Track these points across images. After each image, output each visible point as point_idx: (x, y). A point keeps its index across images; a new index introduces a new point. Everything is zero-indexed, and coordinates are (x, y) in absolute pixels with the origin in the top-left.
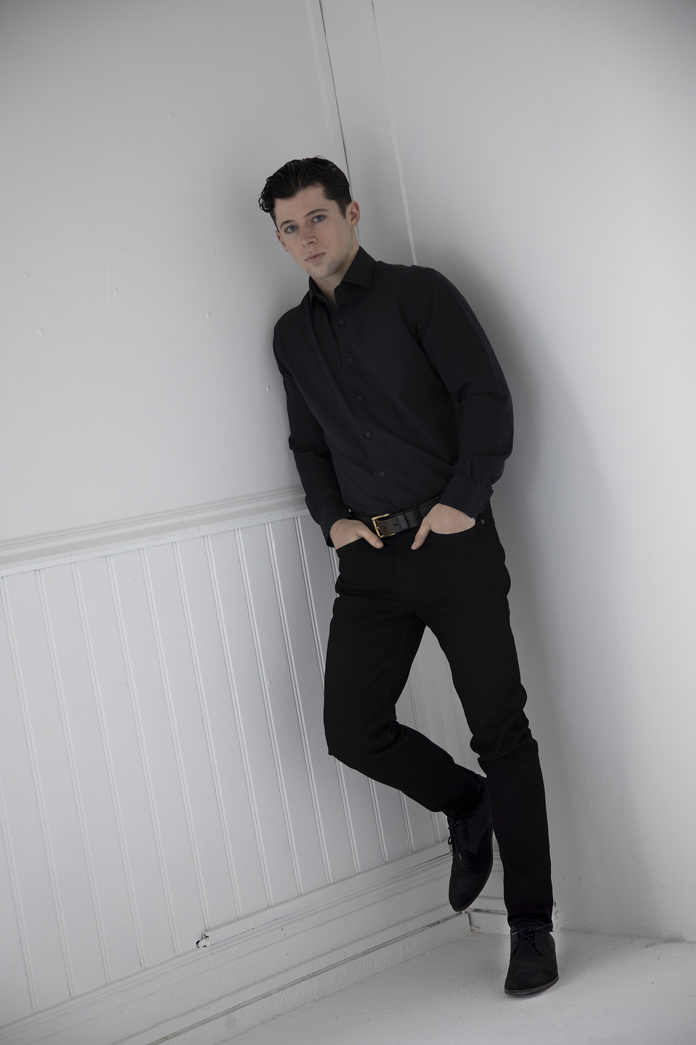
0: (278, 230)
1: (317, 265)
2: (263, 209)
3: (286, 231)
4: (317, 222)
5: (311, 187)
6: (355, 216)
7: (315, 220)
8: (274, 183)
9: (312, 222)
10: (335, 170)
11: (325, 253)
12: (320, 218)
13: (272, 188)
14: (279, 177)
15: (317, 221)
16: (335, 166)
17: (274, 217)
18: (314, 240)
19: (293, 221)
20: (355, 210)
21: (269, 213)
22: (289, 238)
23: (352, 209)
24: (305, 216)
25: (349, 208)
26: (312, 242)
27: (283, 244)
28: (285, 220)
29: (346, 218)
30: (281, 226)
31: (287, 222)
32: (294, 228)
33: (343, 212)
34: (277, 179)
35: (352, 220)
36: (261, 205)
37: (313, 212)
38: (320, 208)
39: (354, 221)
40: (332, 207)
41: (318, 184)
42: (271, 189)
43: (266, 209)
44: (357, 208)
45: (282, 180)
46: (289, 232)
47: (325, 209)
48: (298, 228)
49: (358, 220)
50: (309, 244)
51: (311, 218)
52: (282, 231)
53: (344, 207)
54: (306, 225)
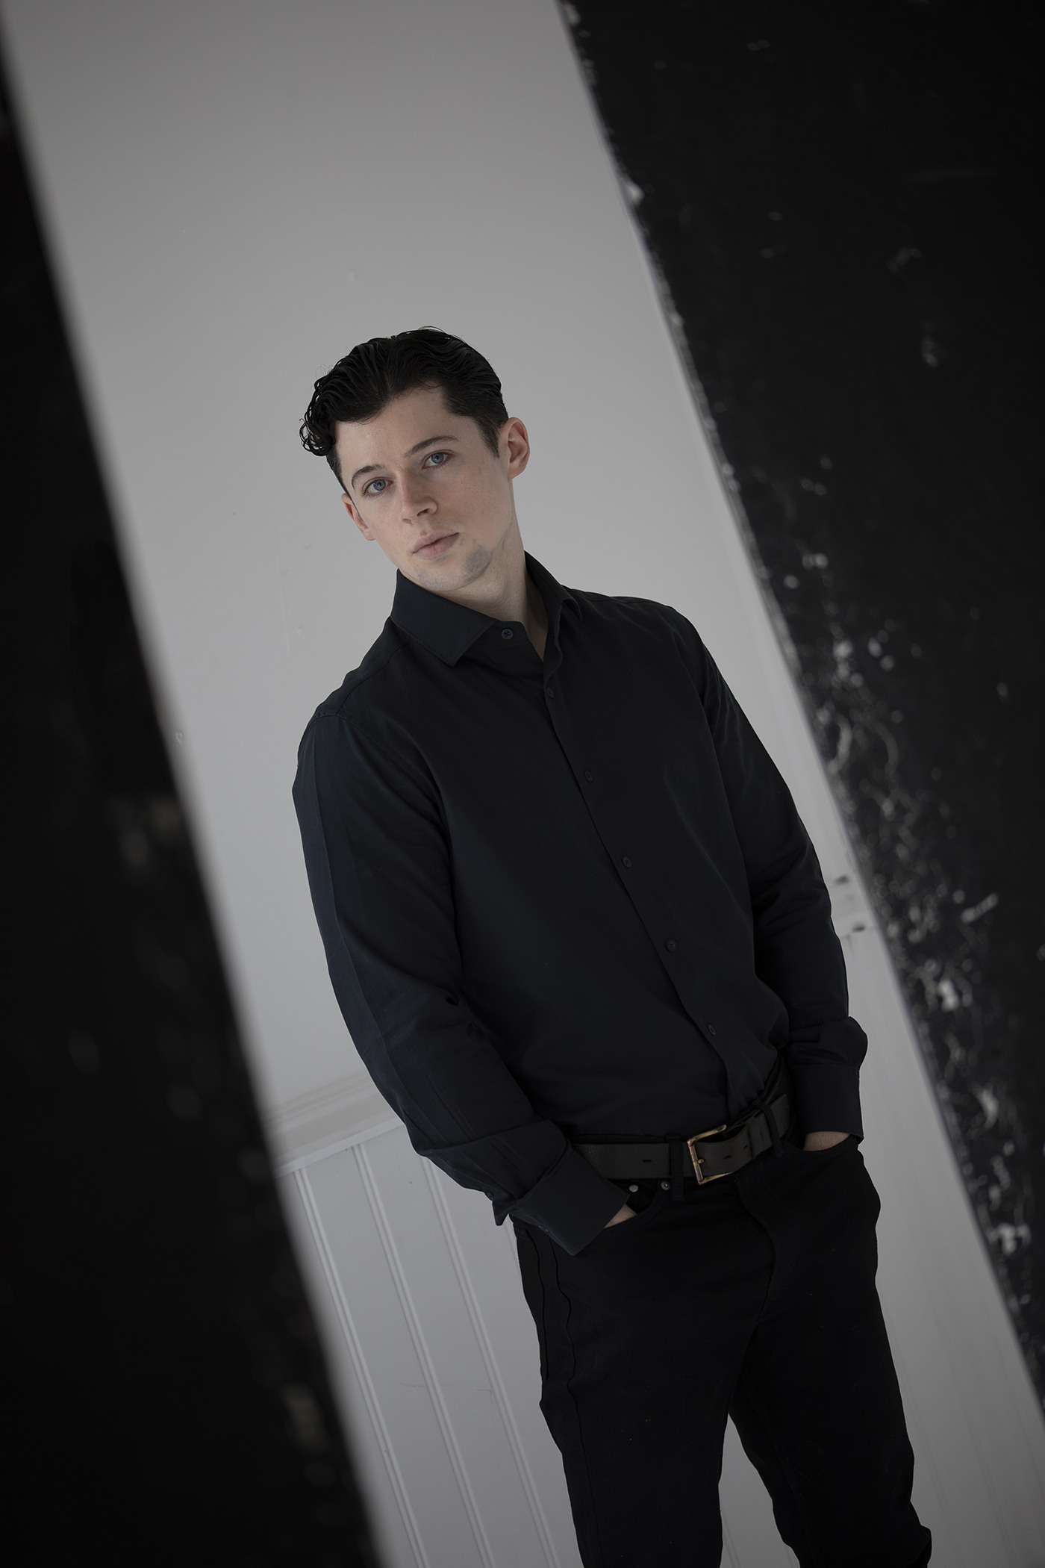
0: (348, 494)
1: (440, 561)
2: (312, 449)
3: (365, 492)
4: (435, 467)
5: (416, 390)
6: (520, 453)
7: (431, 463)
8: (332, 388)
9: (424, 467)
10: (466, 352)
11: (457, 534)
12: (441, 457)
13: (327, 401)
14: (343, 376)
15: (434, 464)
16: (466, 345)
17: (335, 465)
18: (432, 507)
19: (378, 466)
20: (517, 439)
21: (324, 457)
22: (367, 507)
23: (510, 436)
24: (406, 455)
25: (505, 435)
26: (425, 511)
27: (360, 520)
28: (361, 467)
29: (498, 456)
30: (353, 481)
31: (367, 470)
32: (382, 484)
33: (492, 443)
34: (339, 380)
35: (512, 460)
36: (307, 441)
37: (424, 444)
38: (440, 435)
39: (517, 462)
40: (467, 432)
41: (429, 383)
42: (325, 404)
43: (318, 448)
44: (523, 434)
45: (348, 381)
46: (373, 495)
47: (451, 438)
48: (391, 482)
49: (525, 459)
50: (419, 515)
51: (421, 458)
52: (356, 493)
53: (493, 432)
54: (411, 474)
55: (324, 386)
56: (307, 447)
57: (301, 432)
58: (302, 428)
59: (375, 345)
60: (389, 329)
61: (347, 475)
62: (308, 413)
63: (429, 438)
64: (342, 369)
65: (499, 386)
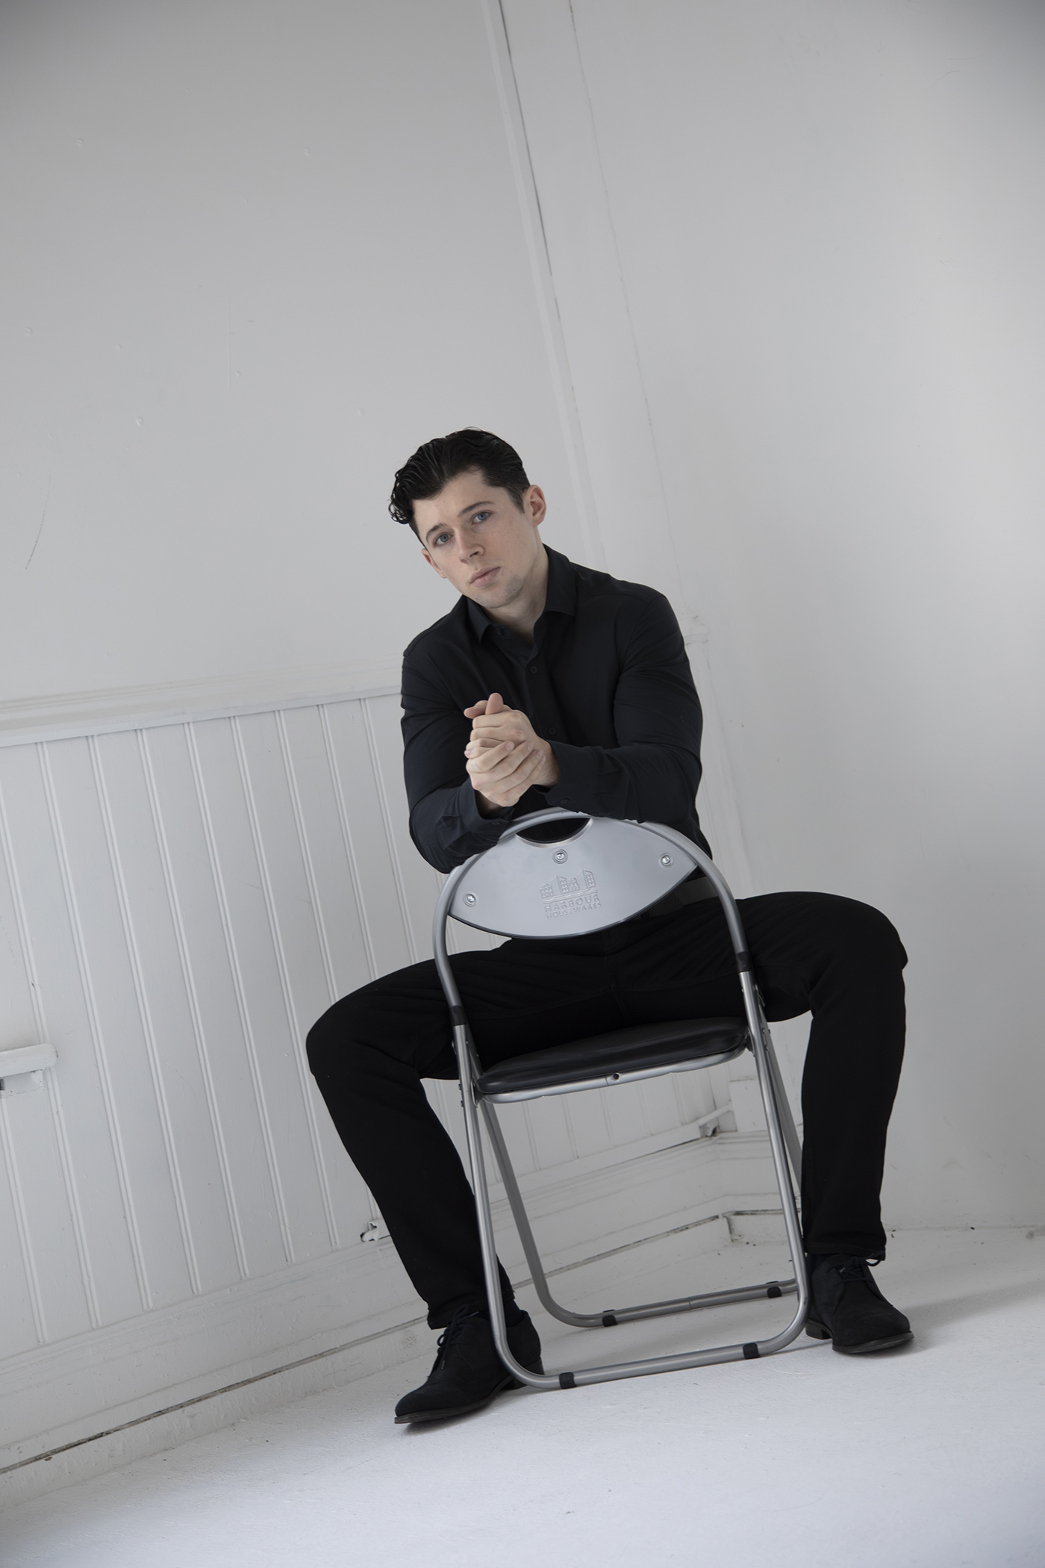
0: (423, 545)
1: (489, 586)
2: (398, 520)
3: (435, 544)
4: (480, 523)
5: (464, 474)
6: (539, 508)
7: (477, 519)
9: (473, 523)
11: (499, 567)
12: (484, 515)
13: (405, 486)
14: (414, 467)
15: (479, 521)
16: (497, 438)
17: (414, 528)
18: (480, 550)
19: (443, 525)
20: (537, 499)
21: (408, 525)
22: (437, 554)
23: (532, 497)
24: (459, 516)
25: (527, 497)
26: (476, 553)
27: (436, 565)
28: (431, 527)
29: (524, 512)
30: (427, 537)
31: (435, 528)
32: (446, 537)
33: (519, 503)
34: (411, 471)
35: (534, 514)
36: (394, 515)
37: (471, 508)
38: (482, 500)
39: (538, 515)
40: (500, 498)
41: (473, 468)
42: (404, 489)
43: (401, 519)
44: (541, 496)
45: (417, 471)
46: (441, 545)
47: (489, 502)
48: (452, 536)
49: (543, 513)
50: (471, 556)
51: (469, 517)
52: (429, 546)
53: (519, 496)
54: (464, 529)
55: (402, 475)
56: (395, 519)
57: (390, 509)
58: (390, 506)
59: (433, 444)
60: (442, 433)
61: (423, 535)
62: (392, 496)
63: (473, 503)
64: (413, 463)
65: (521, 464)
